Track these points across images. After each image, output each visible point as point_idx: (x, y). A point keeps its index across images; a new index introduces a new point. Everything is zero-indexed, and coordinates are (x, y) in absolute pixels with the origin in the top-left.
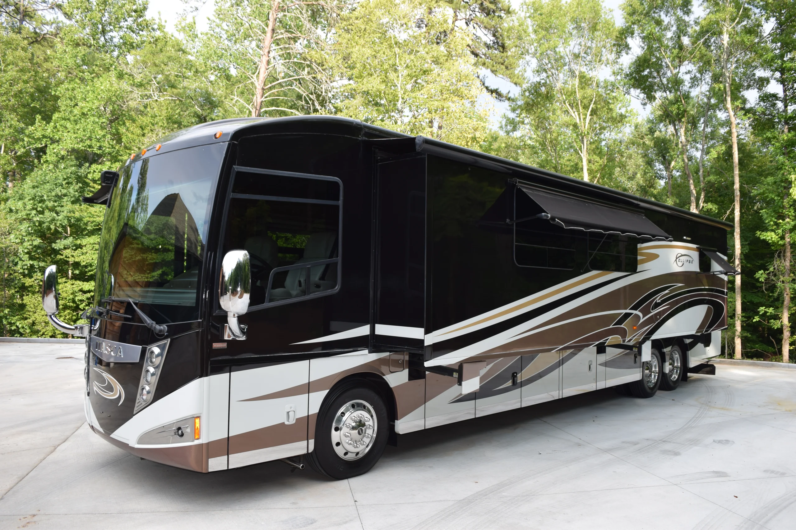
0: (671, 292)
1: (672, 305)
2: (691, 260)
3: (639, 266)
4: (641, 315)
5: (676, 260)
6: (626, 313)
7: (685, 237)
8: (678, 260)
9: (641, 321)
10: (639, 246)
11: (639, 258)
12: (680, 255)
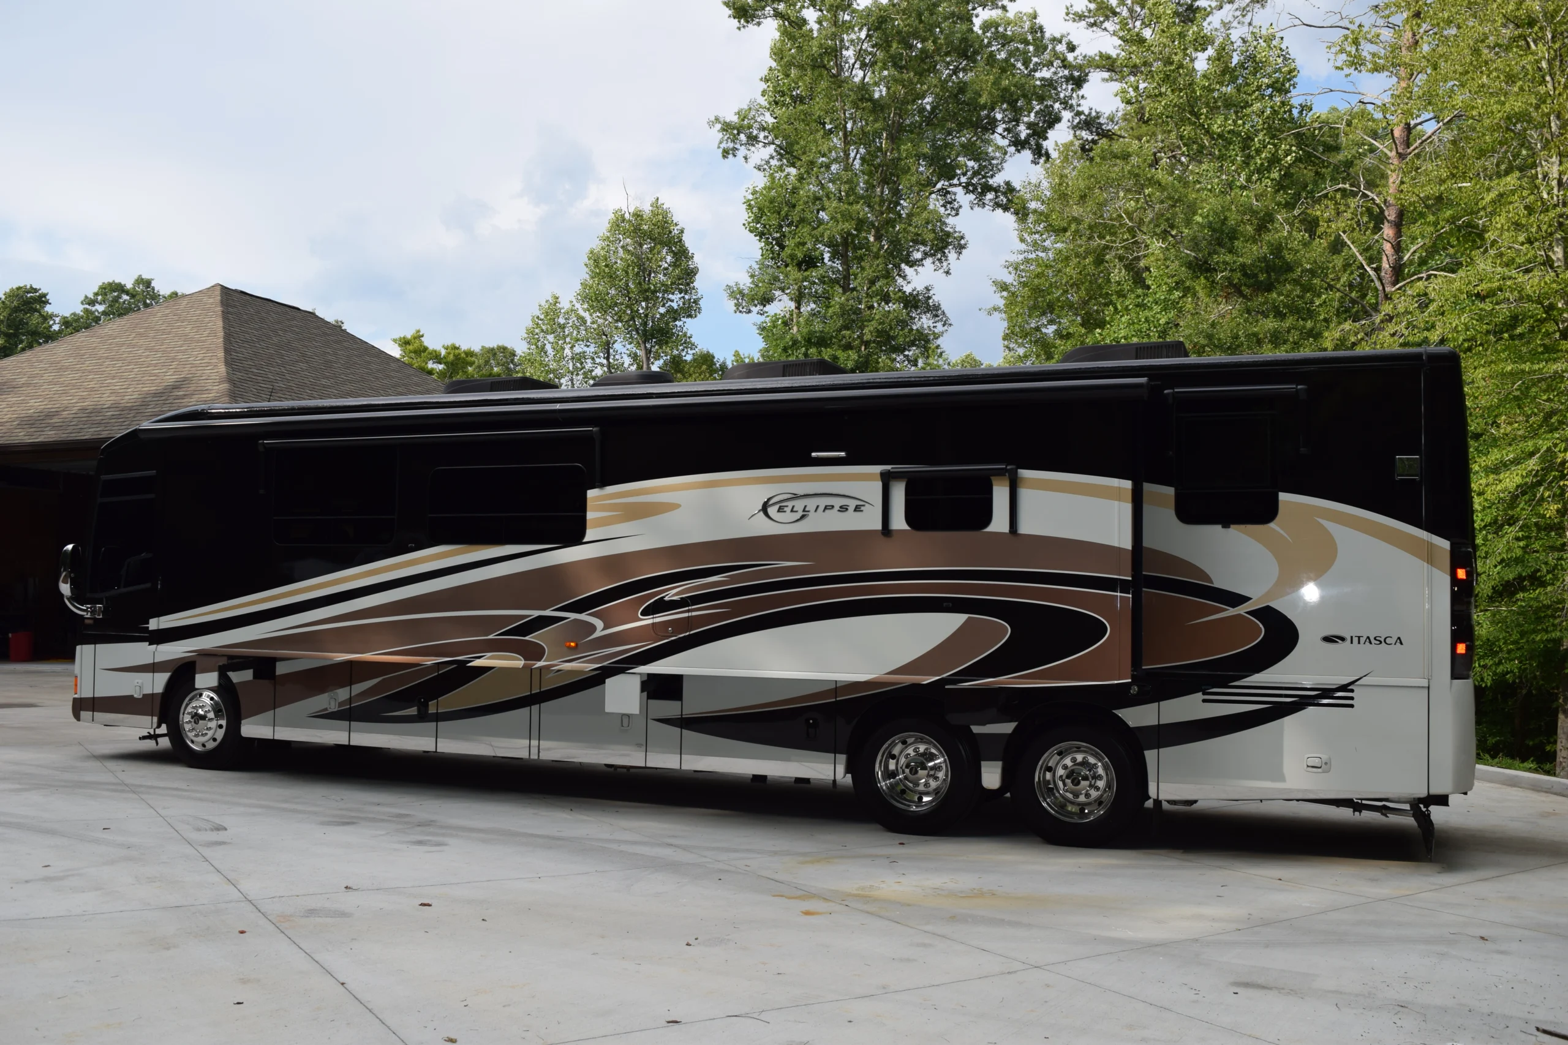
0: (733, 580)
1: (737, 609)
2: (852, 504)
3: (588, 531)
4: (599, 624)
5: (765, 509)
6: (540, 617)
7: (814, 454)
8: (772, 511)
9: (598, 634)
10: (591, 494)
11: (590, 515)
12: (789, 496)
